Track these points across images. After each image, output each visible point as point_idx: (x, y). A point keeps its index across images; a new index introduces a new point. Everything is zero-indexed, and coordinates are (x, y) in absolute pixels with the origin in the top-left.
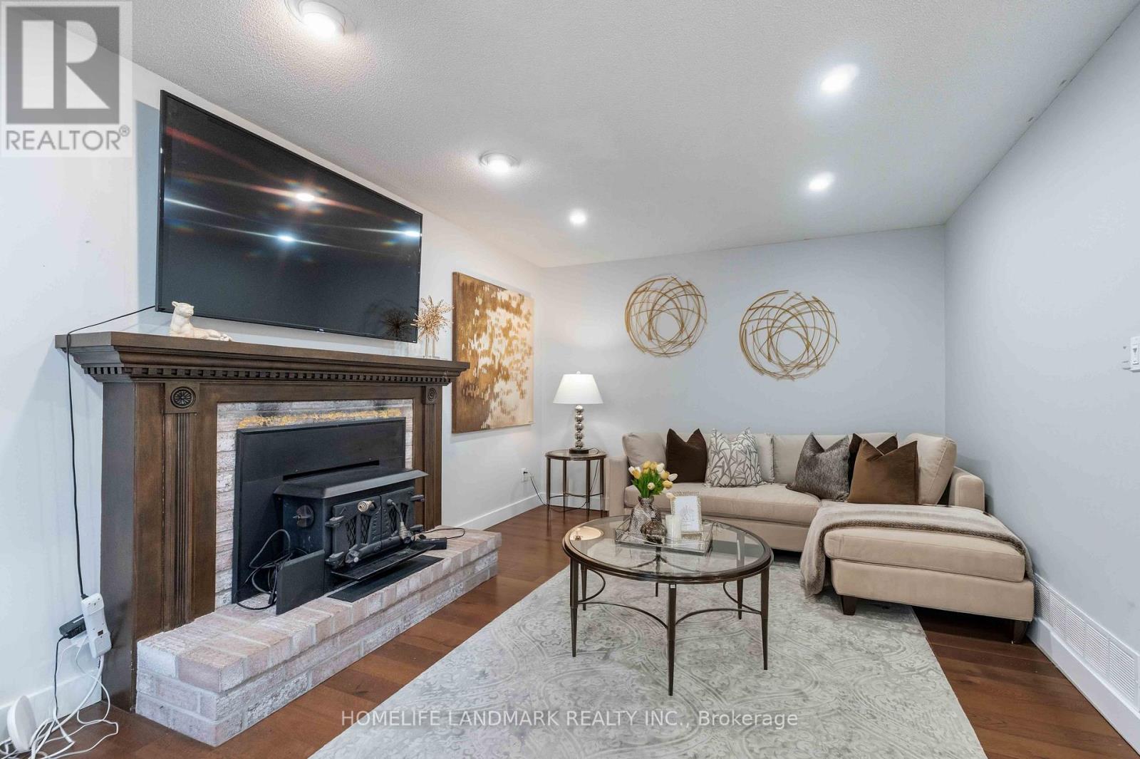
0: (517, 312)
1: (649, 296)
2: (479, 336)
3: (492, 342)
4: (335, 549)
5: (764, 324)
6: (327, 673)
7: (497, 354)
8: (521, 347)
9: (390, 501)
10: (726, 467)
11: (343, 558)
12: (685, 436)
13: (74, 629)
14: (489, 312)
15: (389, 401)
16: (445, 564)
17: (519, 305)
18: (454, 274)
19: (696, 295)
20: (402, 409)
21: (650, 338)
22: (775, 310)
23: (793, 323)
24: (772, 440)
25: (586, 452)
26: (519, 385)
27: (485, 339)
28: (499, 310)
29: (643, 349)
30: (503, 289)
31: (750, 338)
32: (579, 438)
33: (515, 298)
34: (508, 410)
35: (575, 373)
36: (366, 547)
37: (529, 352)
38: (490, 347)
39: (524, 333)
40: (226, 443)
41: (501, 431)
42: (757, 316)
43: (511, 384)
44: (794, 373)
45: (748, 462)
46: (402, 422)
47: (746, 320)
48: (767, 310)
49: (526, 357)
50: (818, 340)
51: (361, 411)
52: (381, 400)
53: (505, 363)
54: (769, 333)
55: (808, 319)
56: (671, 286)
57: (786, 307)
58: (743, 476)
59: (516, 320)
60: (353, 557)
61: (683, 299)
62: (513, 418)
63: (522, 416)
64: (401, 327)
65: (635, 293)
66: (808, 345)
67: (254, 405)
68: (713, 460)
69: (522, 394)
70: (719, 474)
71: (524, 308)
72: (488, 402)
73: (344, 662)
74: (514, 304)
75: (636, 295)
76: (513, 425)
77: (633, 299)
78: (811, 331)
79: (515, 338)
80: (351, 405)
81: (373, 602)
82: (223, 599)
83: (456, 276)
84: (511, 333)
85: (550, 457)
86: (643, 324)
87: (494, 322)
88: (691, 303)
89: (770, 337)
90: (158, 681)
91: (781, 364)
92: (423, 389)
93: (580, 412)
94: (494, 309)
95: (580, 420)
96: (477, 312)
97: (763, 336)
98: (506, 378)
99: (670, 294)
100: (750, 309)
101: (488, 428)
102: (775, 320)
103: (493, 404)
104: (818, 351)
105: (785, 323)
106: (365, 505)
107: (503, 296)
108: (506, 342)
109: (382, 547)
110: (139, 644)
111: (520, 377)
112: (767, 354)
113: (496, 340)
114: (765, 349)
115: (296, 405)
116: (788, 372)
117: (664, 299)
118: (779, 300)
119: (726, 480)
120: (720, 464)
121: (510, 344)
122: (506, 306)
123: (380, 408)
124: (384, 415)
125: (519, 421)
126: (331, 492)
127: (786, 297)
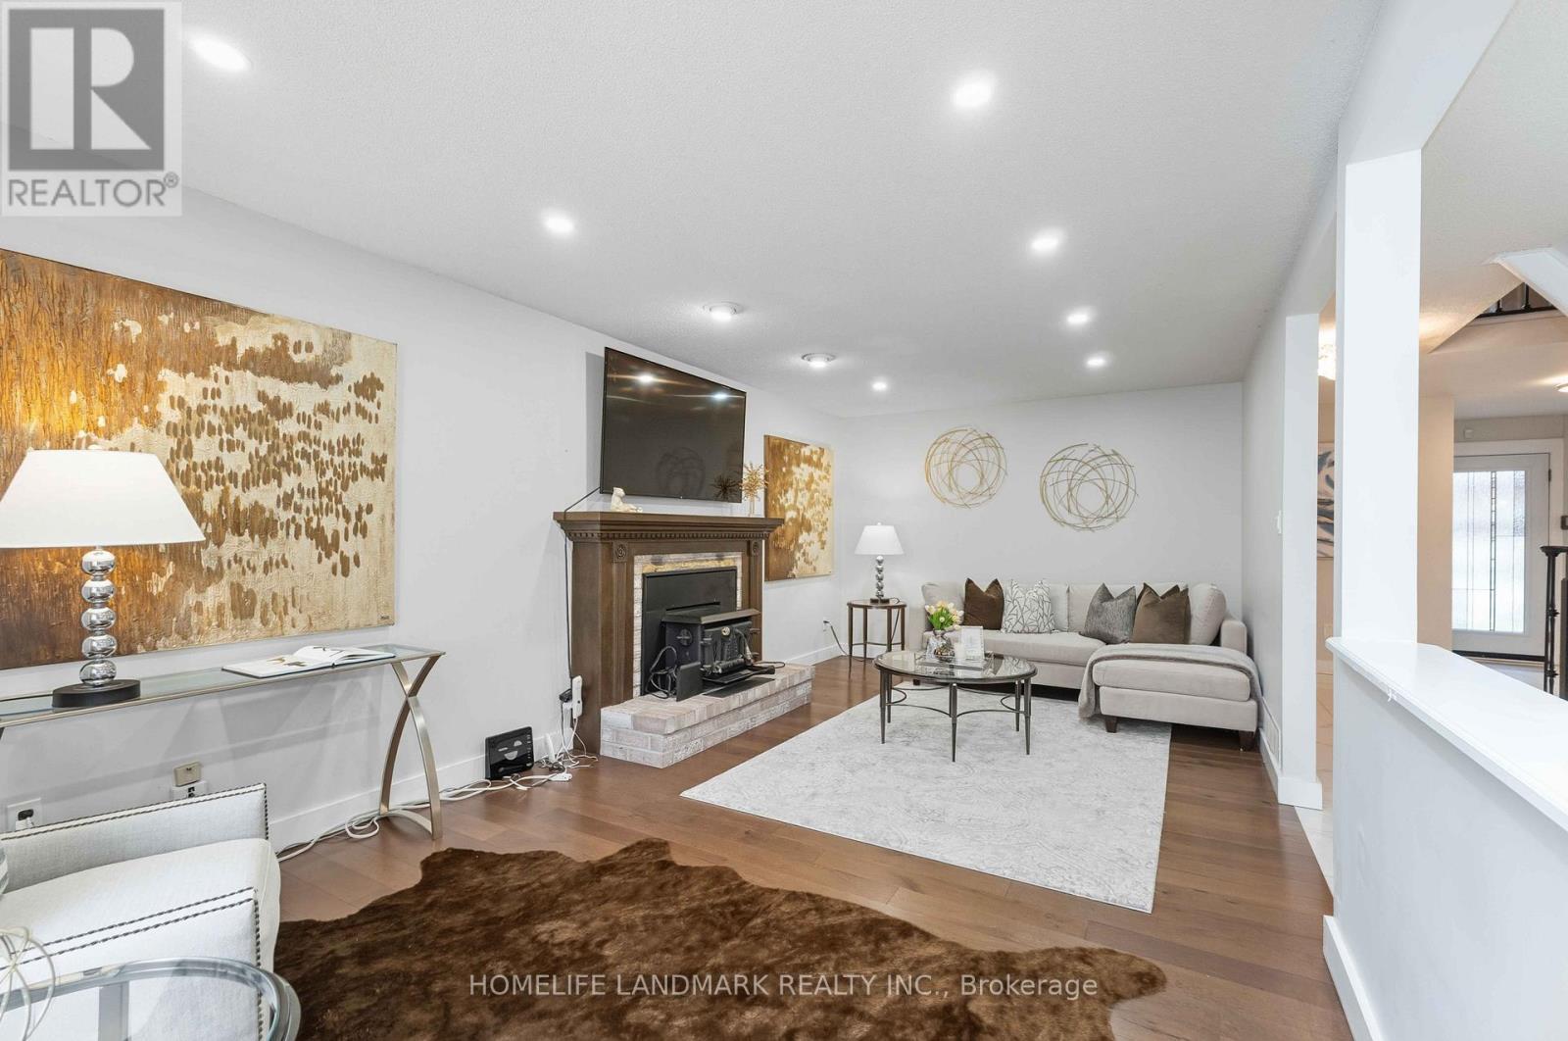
0: (818, 465)
1: (949, 448)
2: (786, 491)
3: (796, 496)
4: (706, 661)
5: (1064, 476)
6: (710, 744)
7: (801, 507)
8: (821, 499)
9: (737, 631)
10: (1020, 614)
11: (711, 669)
12: (983, 586)
13: (566, 697)
14: (794, 468)
15: (725, 553)
16: (777, 683)
17: (819, 459)
18: (765, 436)
19: (997, 447)
20: (734, 560)
21: (951, 489)
22: (1075, 463)
23: (1093, 475)
24: (1068, 591)
25: (887, 601)
26: (820, 534)
27: (790, 494)
28: (802, 465)
29: (944, 500)
30: (806, 445)
31: (1050, 491)
32: (880, 588)
33: (816, 452)
34: (810, 560)
35: (876, 524)
36: (724, 663)
37: (829, 504)
38: (795, 501)
39: (824, 485)
40: (638, 583)
41: (806, 580)
42: (1057, 468)
43: (813, 536)
44: (1094, 524)
45: (1041, 611)
46: (734, 570)
47: (1046, 472)
48: (1067, 462)
49: (826, 509)
50: (1117, 495)
51: (707, 561)
52: (720, 552)
53: (808, 515)
54: (1070, 485)
55: (1107, 471)
56: (971, 437)
57: (1085, 460)
58: (1035, 623)
59: (817, 473)
60: (718, 669)
61: (983, 451)
62: (815, 569)
63: (822, 566)
64: (729, 490)
65: (935, 443)
66: (1108, 497)
67: (650, 557)
68: (1008, 607)
69: (823, 543)
70: (1013, 622)
71: (824, 461)
72: (793, 553)
73: (718, 740)
74: (815, 458)
75: (935, 446)
76: (814, 575)
77: (932, 450)
78: (1110, 484)
79: (816, 491)
80: (702, 556)
81: (735, 700)
82: (637, 691)
83: (767, 438)
84: (813, 486)
85: (851, 606)
86: (944, 475)
87: (798, 477)
88: (992, 454)
89: (1070, 490)
90: (617, 732)
91: (1082, 516)
92: (749, 543)
93: (880, 562)
94: (798, 465)
95: (880, 571)
96: (784, 469)
97: (1063, 488)
98: (809, 530)
99: (970, 446)
100: (1050, 462)
101: (794, 577)
102: (1075, 473)
103: (798, 555)
104: (1117, 503)
105: (1084, 476)
106: (726, 630)
107: (806, 451)
108: (808, 495)
109: (734, 665)
110: (602, 710)
111: (820, 528)
112: (1067, 505)
113: (800, 494)
114: (1065, 501)
115: (672, 556)
116: (1087, 524)
117: (963, 451)
118: (1079, 453)
119: (1019, 627)
120: (1014, 612)
121: (812, 498)
122: (809, 461)
123: (720, 558)
124: (723, 564)
125: (821, 570)
126: (705, 620)
127: (1085, 450)
